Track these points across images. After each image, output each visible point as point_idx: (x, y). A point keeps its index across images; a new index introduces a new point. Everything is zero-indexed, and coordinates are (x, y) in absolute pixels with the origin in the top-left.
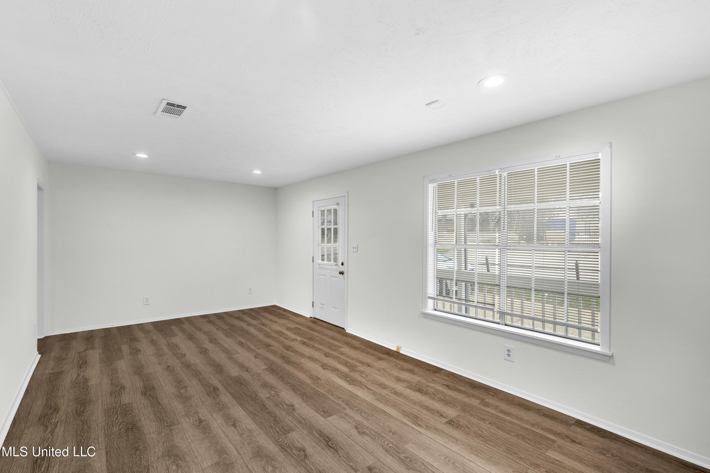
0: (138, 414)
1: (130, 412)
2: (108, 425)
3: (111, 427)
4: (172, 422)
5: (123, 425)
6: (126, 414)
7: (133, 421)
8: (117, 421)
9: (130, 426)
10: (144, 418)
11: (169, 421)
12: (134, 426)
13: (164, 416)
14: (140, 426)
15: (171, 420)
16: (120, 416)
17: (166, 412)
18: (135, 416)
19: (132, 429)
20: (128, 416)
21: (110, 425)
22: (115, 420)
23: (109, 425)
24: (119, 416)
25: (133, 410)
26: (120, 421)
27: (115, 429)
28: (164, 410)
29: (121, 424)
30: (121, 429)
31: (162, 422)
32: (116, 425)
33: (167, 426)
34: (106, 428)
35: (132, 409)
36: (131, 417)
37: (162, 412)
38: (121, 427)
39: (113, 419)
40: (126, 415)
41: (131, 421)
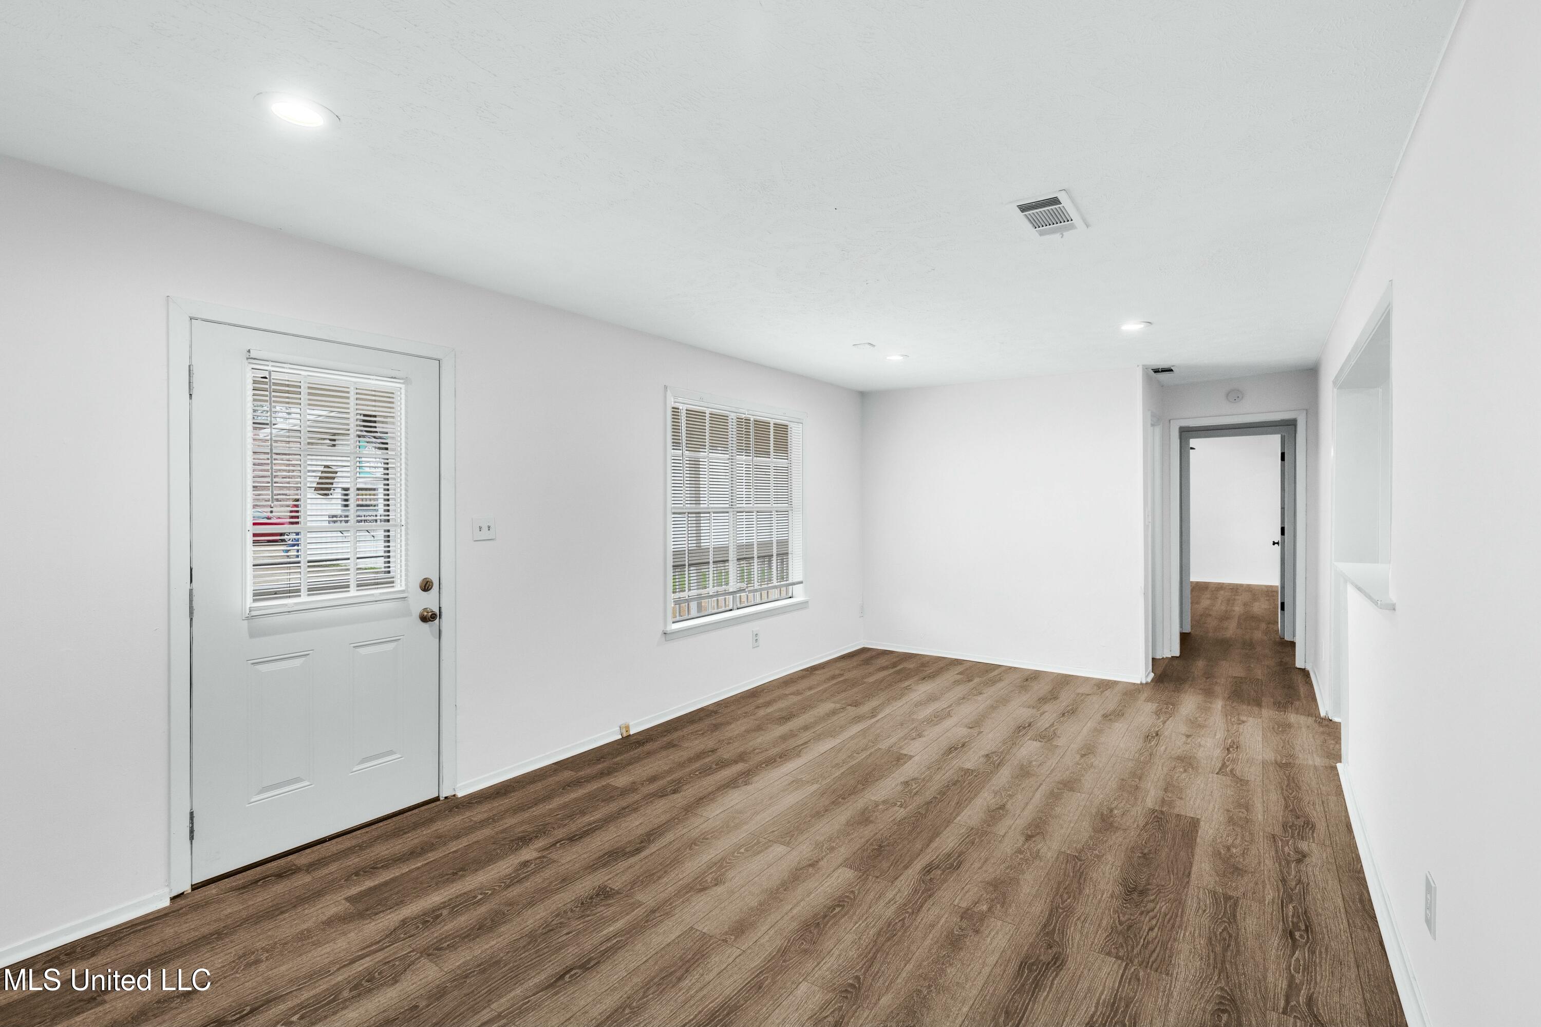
0: (1107, 912)
1: (1120, 928)
2: (1173, 926)
3: (1168, 917)
4: (1067, 862)
5: (1145, 907)
6: (1129, 927)
7: (1126, 904)
8: (1154, 922)
9: (1135, 896)
10: (1102, 896)
11: (1070, 866)
12: (1128, 891)
13: (1069, 879)
14: (1118, 886)
15: (1066, 865)
16: (1142, 932)
17: (1059, 883)
18: (1115, 912)
19: (1134, 890)
20: (1127, 920)
21: (1169, 921)
22: (1156, 929)
23: (1170, 923)
24: (1145, 934)
25: (1112, 928)
26: (1147, 918)
27: (1163, 906)
28: (1058, 889)
29: (1149, 912)
30: (1153, 901)
31: (1081, 870)
32: (1158, 914)
33: (1080, 860)
34: (1178, 919)
35: (1110, 934)
36: (1124, 915)
37: (1065, 888)
38: (1151, 905)
39: (1159, 934)
40: (1131, 926)
41: (1129, 906)
